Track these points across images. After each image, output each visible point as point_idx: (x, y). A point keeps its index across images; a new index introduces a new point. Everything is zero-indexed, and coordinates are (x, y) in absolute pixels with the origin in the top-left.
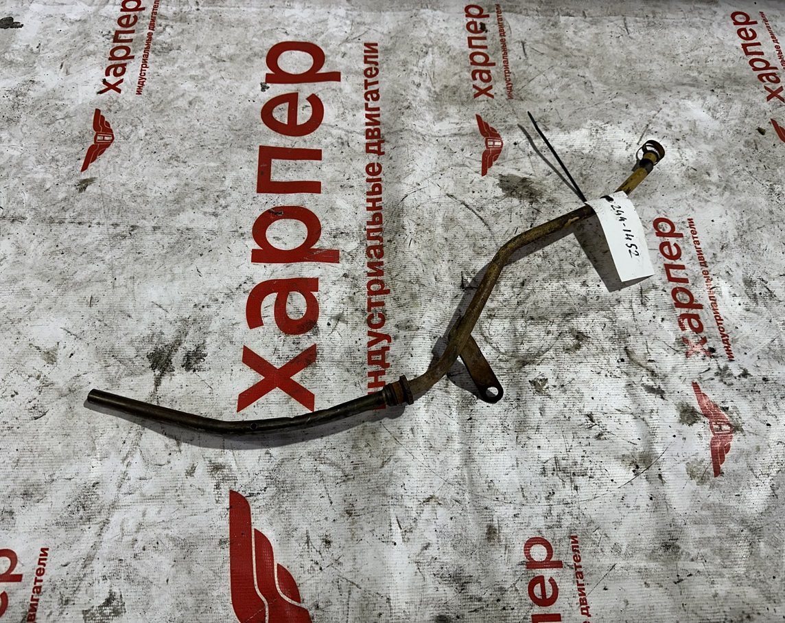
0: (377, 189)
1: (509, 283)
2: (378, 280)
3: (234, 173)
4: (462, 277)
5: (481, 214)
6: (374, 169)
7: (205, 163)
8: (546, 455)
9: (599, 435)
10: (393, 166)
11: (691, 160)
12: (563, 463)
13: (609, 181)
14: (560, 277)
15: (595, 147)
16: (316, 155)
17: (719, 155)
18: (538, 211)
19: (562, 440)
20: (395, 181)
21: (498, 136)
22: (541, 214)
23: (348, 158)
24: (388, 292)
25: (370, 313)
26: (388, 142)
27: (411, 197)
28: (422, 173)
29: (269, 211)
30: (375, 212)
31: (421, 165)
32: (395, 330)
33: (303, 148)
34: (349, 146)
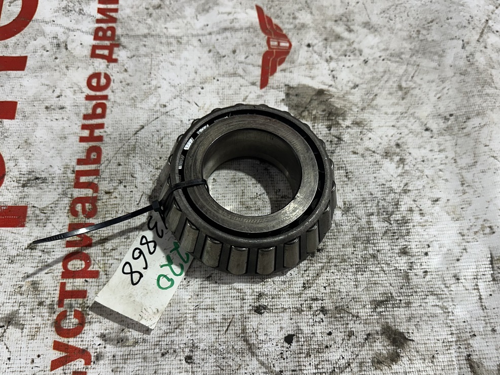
0: (99, 111)
2: (82, 253)
6: (98, 82)
10: (128, 81)
13: (438, 95)
14: (368, 241)
15: (417, 51)
16: (18, 63)
18: (339, 139)
22: (343, 144)
23: (63, 66)
24: (95, 274)
25: (62, 309)
26: (125, 47)
27: (149, 128)
30: (91, 144)
33: (2, 55)
34: (67, 49)
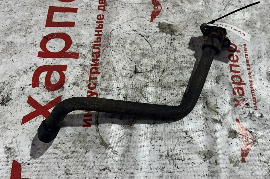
0: (101, 26)
1: (157, 71)
2: (96, 67)
3: (36, 18)
4: (135, 68)
5: (148, 40)
6: (100, 17)
7: (24, 13)
8: (164, 149)
9: (189, 141)
10: (109, 16)
11: (249, 17)
12: (171, 154)
14: (180, 69)
15: (204, 11)
16: (75, 10)
17: (262, 16)
18: (174, 39)
19: (171, 143)
20: (109, 23)
21: (160, 4)
22: (175, 40)
23: (89, 12)
24: (99, 73)
25: (90, 82)
26: (108, 5)
27: (115, 31)
28: (122, 20)
29: (49, 35)
30: (98, 36)
31: (122, 17)
32: (100, 91)
33: (69, 7)
34: (90, 7)
